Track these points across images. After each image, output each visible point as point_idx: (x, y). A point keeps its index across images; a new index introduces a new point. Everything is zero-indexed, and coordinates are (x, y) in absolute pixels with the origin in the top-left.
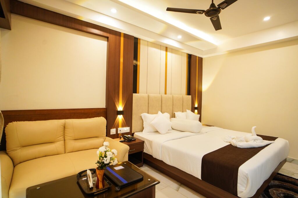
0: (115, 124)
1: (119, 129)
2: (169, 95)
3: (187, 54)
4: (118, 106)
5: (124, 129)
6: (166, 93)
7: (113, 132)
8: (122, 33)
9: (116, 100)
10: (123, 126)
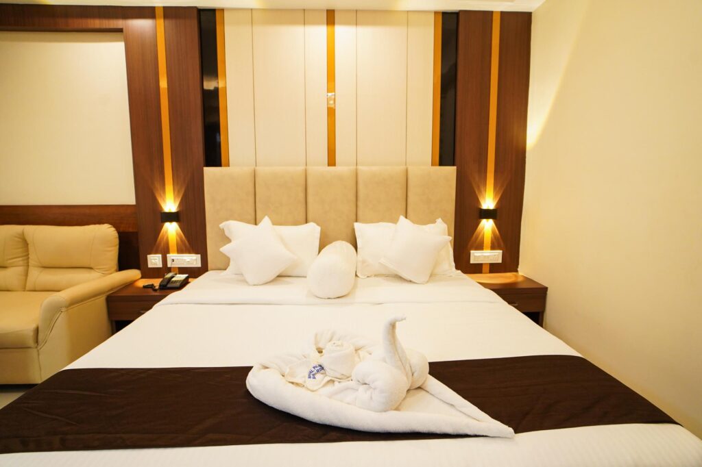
0: (160, 244)
1: (170, 256)
2: (343, 168)
3: (436, 13)
4: (164, 200)
5: (184, 258)
6: (332, 162)
7: (153, 261)
8: (159, 7)
9: (157, 185)
10: (180, 251)
